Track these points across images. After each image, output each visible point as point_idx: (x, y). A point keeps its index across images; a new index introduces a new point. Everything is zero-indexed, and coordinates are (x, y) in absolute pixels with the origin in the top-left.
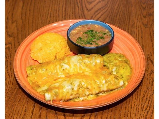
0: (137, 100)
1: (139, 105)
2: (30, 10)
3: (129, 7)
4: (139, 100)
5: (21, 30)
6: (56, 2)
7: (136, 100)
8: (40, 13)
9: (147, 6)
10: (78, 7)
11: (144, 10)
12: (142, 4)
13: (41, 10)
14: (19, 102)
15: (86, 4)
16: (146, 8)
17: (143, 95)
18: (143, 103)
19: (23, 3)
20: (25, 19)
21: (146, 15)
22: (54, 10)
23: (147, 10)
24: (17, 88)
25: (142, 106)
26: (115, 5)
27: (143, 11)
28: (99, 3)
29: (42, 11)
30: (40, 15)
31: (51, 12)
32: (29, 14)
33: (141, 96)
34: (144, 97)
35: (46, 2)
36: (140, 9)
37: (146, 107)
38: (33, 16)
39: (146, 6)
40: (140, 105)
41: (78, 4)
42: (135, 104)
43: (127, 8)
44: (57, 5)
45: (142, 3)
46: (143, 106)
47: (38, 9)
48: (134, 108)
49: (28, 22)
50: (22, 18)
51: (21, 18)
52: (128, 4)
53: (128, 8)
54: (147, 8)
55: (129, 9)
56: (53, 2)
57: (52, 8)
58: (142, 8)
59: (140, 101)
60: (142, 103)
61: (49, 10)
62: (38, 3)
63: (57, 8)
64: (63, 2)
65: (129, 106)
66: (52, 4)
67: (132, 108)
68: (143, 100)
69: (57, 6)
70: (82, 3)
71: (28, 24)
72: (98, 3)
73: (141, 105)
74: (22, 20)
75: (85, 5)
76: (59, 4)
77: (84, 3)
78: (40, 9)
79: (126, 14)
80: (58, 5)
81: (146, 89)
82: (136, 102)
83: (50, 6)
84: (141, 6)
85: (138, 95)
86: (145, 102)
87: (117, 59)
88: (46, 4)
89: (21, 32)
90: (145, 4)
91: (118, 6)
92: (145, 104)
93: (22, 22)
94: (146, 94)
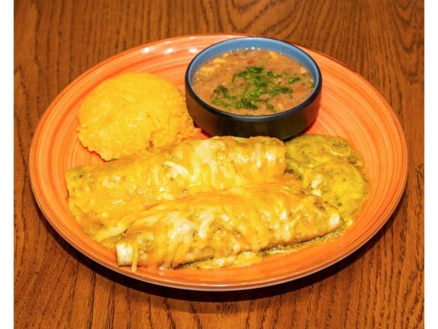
0: (389, 301)
1: (395, 318)
2: (60, 34)
3: (360, 19)
4: (394, 303)
5: (38, 98)
6: (140, 8)
7: (386, 303)
8: (92, 41)
9: (415, 16)
10: (207, 23)
11: (405, 30)
12: (400, 10)
13: (95, 33)
14: (44, 314)
15: (231, 13)
16: (413, 22)
17: (405, 287)
18: (406, 310)
19: (40, 13)
20: (48, 61)
21: (413, 43)
22: (134, 31)
23: (415, 28)
24: (36, 273)
25: (405, 318)
26: (320, 14)
27: (402, 30)
28: (270, 7)
29: (98, 35)
30: (91, 48)
31: (124, 38)
32: (60, 45)
33: (400, 290)
34: (409, 292)
35: (108, 7)
36: (395, 23)
37: (416, 322)
38: (71, 51)
39: (411, 16)
40: (399, 316)
41: (204, 11)
42: (382, 315)
43: (355, 23)
44: (143, 15)
45: (400, 6)
46: (408, 319)
47: (84, 29)
48: (380, 325)
49: (58, 71)
50: (39, 58)
51: (36, 58)
52: (358, 12)
53: (357, 23)
54: (416, 21)
55: (359, 26)
56: (128, 7)
57: (127, 26)
58: (399, 23)
59: (399, 304)
60: (404, 310)
61: (118, 33)
62: (85, 10)
63: (142, 24)
64: (160, 7)
65: (366, 319)
66: (128, 14)
67: (374, 325)
68: (405, 300)
69: (143, 19)
70: (218, 10)
71: (58, 76)
72: (266, 8)
73: (402, 315)
74: (38, 64)
75: (228, 13)
76: (149, 13)
77: (223, 9)
78: (90, 28)
79: (351, 43)
80: (145, 16)
81: (414, 268)
82: (386, 306)
83: (120, 20)
84: (398, 15)
85: (390, 286)
86: (413, 308)
87: (328, 154)
88: (107, 13)
89: (38, 102)
90: (409, 10)
91: (328, 16)
92: (412, 313)
93: (40, 71)
94: (415, 285)
